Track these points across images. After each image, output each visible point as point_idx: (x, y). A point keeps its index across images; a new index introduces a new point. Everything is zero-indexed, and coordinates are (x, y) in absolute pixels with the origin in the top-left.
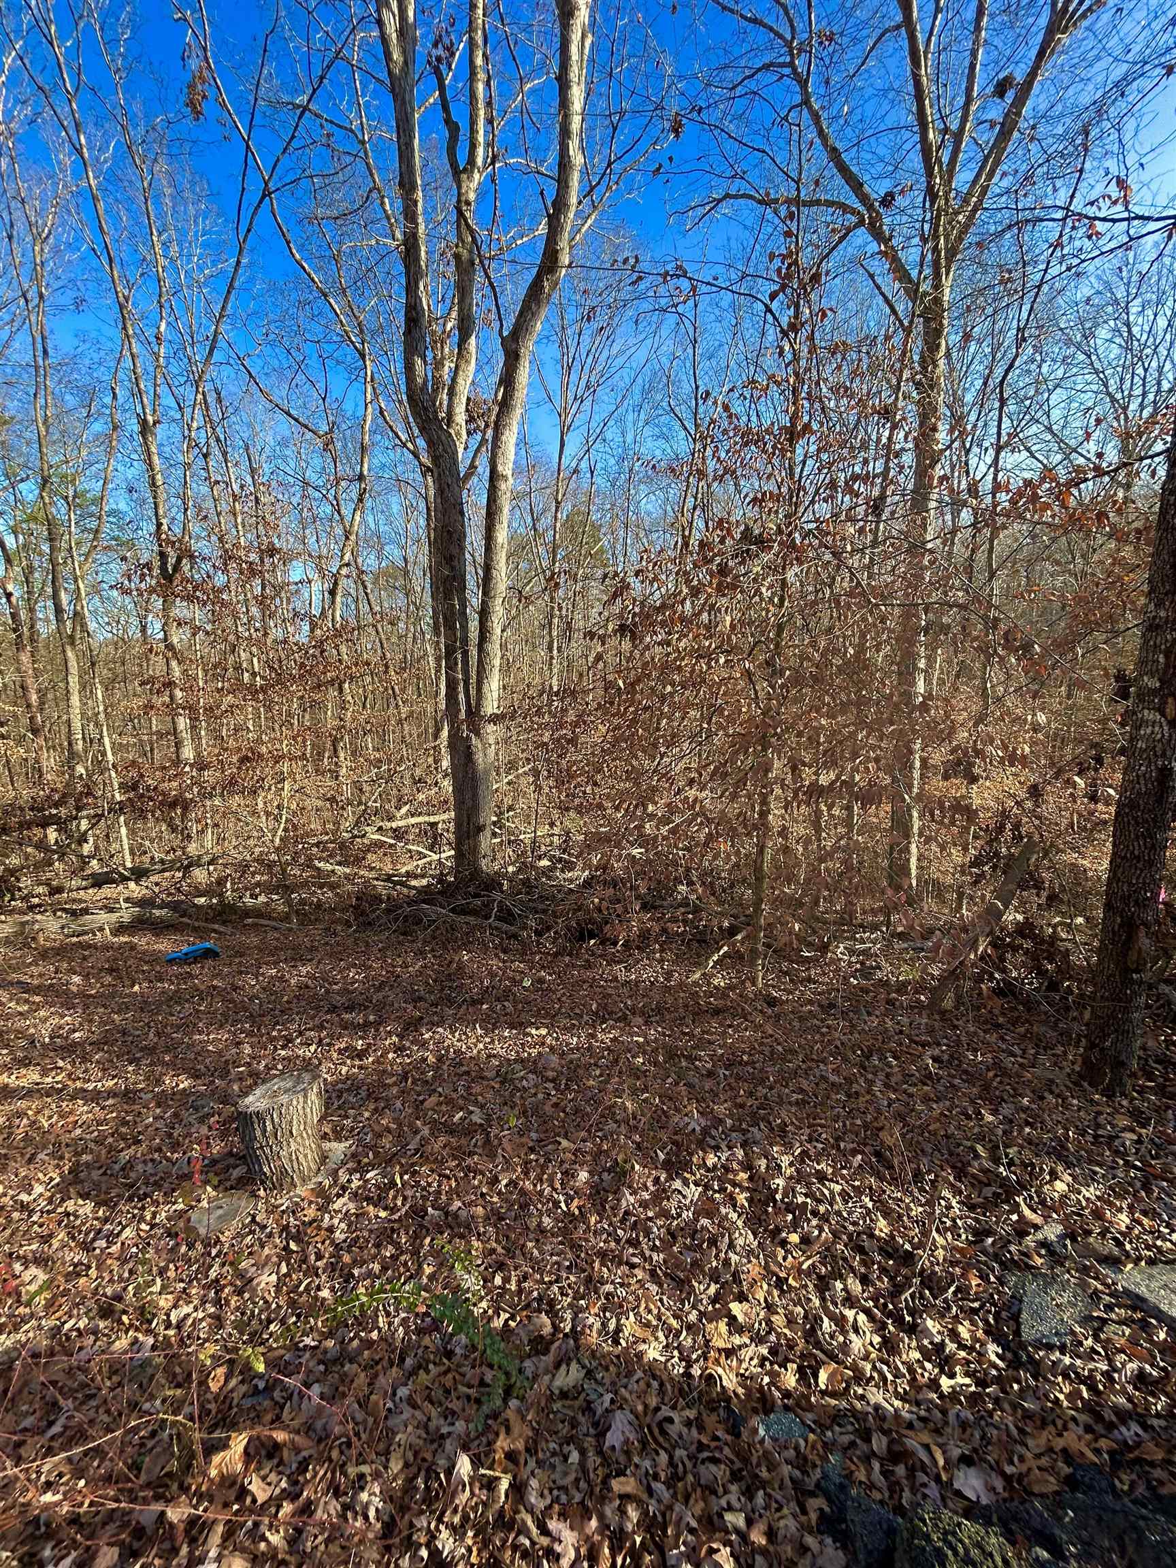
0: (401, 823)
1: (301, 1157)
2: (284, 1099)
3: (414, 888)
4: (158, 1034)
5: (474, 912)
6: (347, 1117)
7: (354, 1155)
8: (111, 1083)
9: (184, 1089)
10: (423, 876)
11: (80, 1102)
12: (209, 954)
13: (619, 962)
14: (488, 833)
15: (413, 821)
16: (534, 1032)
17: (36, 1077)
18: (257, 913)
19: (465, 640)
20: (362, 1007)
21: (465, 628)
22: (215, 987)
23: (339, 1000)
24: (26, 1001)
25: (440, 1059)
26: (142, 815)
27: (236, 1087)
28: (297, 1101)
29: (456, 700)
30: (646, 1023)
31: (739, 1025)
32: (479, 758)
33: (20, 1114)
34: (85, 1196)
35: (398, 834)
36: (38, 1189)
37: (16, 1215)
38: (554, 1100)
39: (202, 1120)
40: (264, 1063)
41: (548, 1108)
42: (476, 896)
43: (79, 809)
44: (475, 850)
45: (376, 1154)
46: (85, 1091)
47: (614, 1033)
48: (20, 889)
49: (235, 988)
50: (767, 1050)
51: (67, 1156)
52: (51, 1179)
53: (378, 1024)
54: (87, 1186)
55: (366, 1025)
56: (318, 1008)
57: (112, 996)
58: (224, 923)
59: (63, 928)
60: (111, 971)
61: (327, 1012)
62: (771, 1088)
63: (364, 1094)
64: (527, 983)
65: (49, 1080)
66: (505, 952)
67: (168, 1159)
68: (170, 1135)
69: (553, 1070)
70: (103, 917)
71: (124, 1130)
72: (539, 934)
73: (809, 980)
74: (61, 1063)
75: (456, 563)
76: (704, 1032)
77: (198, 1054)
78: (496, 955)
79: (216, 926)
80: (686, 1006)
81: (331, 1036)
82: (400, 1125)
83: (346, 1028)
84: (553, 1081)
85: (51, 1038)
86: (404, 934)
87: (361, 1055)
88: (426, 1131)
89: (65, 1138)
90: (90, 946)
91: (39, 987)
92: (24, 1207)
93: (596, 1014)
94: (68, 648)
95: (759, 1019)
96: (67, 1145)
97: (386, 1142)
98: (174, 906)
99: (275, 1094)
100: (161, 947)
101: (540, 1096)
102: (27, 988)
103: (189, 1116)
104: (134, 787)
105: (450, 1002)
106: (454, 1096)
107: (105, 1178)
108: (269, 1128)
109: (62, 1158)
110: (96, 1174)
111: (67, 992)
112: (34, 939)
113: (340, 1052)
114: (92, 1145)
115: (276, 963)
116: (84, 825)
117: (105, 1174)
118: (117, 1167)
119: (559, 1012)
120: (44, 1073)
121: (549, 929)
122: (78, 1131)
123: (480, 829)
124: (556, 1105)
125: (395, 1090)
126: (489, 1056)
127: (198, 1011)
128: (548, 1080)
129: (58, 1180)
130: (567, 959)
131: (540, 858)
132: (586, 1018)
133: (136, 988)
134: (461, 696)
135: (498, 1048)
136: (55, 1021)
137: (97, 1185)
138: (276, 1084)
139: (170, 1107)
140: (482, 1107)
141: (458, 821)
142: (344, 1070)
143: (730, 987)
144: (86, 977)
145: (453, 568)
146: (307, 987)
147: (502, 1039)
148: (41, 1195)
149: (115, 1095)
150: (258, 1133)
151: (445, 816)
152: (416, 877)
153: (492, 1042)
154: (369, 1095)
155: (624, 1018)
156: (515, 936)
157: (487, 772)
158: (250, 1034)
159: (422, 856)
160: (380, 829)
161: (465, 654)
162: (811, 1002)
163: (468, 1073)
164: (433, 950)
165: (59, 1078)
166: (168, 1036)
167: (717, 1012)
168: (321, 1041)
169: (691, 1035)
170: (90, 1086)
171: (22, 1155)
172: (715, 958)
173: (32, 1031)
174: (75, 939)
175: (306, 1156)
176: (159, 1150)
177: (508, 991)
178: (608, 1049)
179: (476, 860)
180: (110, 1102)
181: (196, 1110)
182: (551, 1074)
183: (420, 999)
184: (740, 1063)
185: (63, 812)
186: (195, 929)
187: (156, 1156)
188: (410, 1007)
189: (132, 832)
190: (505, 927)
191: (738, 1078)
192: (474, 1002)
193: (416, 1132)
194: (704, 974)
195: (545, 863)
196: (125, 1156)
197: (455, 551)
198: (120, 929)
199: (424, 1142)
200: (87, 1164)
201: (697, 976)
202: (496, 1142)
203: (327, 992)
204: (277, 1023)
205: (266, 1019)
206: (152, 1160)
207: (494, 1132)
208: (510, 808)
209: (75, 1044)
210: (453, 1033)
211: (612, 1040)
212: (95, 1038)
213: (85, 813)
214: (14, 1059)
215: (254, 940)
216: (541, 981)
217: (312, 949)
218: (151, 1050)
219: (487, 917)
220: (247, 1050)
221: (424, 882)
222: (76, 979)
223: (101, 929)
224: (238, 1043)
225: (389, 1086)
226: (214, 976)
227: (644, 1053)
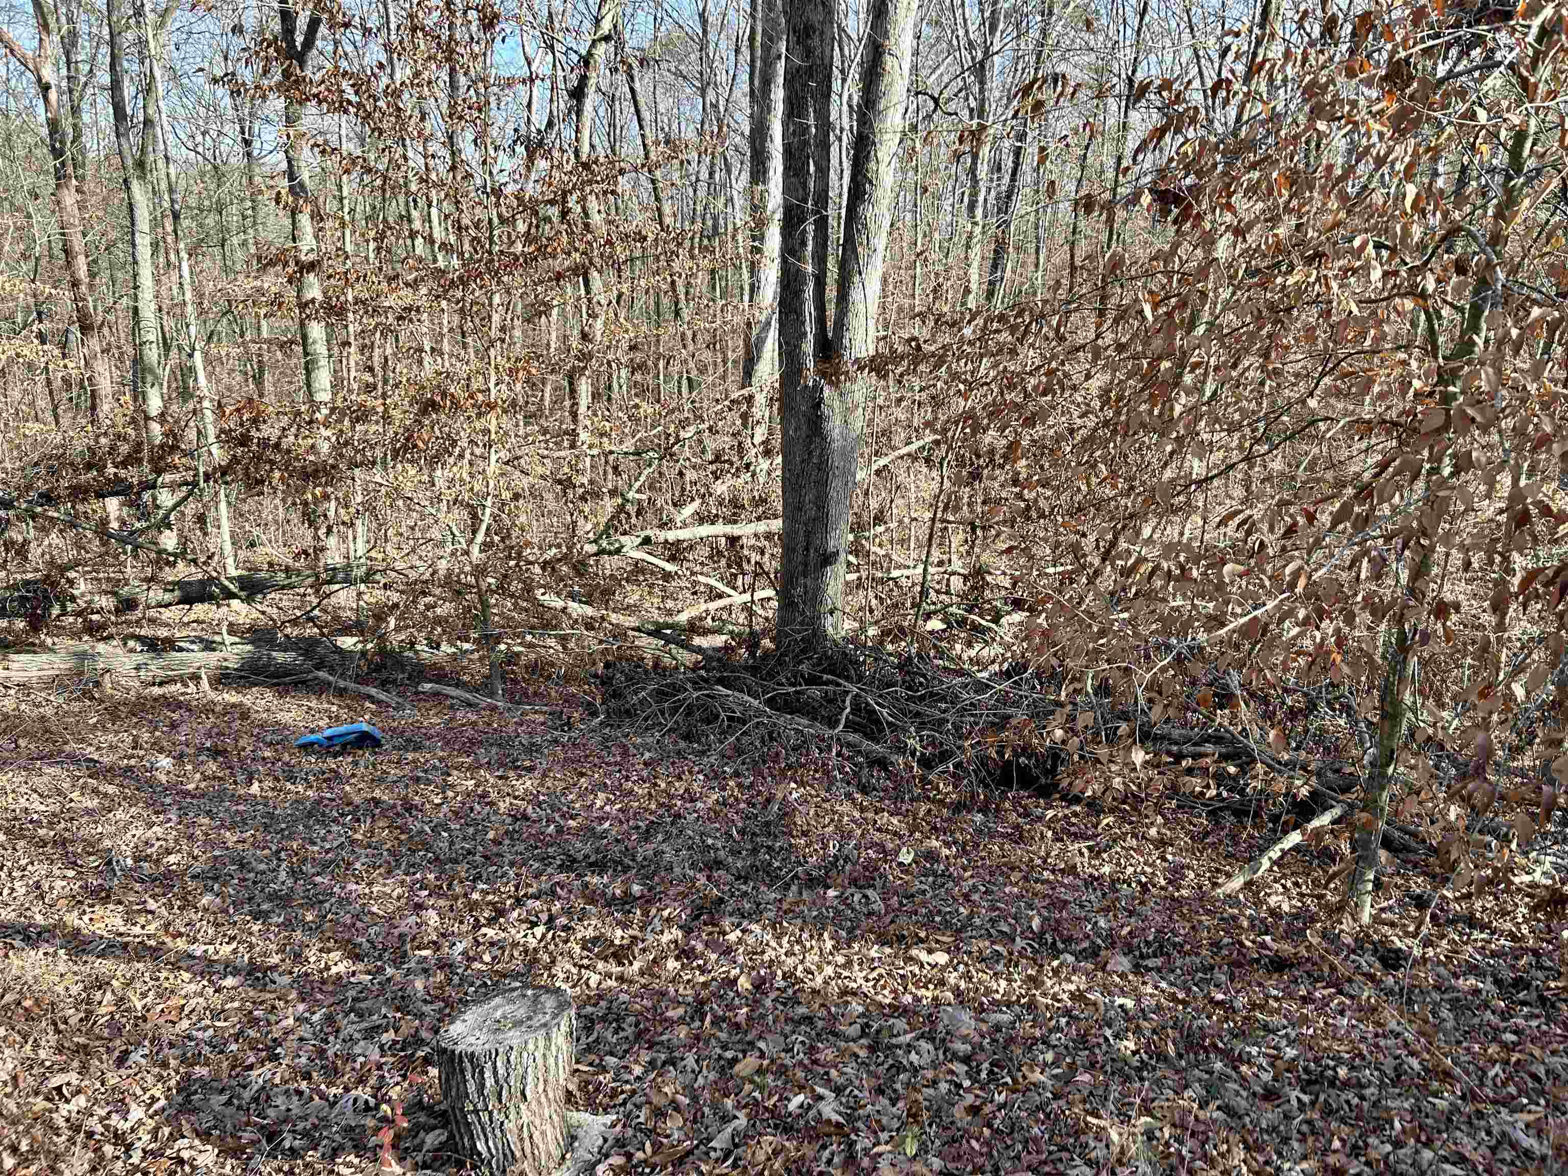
0: (683, 534)
1: (536, 1135)
2: (514, 1037)
3: (699, 650)
4: (292, 873)
5: (811, 712)
6: (604, 1070)
7: (620, 1143)
8: (226, 950)
9: (339, 977)
10: (718, 631)
11: (186, 976)
12: (365, 741)
13: (1076, 837)
14: (840, 568)
15: (705, 530)
16: (924, 956)
17: (118, 922)
18: (439, 675)
19: (822, 198)
20: (620, 867)
21: (823, 171)
22: (377, 802)
23: (581, 848)
24: (95, 791)
25: (759, 985)
26: (254, 484)
27: (419, 984)
28: (535, 1043)
29: (799, 313)
30: (1137, 969)
31: (1326, 1001)
32: (834, 426)
33: (101, 984)
34: (204, 1136)
35: (675, 552)
36: (137, 1113)
37: (108, 1149)
38: (969, 1099)
39: (371, 1033)
40: (460, 947)
41: (958, 1112)
42: (813, 680)
43: (159, 472)
44: (815, 596)
45: (657, 1147)
46: (191, 957)
47: (1078, 982)
48: (73, 599)
49: (409, 807)
50: (1389, 1064)
51: (173, 1063)
52: (154, 1099)
53: (647, 901)
54: (207, 1121)
55: (627, 900)
56: (545, 860)
57: (221, 795)
58: (383, 685)
59: (138, 668)
60: (216, 753)
61: (561, 868)
62: (1398, 1144)
63: (630, 1031)
64: (906, 857)
65: (137, 930)
66: (864, 790)
67: (323, 1096)
68: (322, 1053)
69: (965, 1039)
70: (198, 658)
71: (252, 1033)
72: (926, 763)
73: (1471, 922)
74: (152, 905)
75: (815, 42)
76: (1254, 1006)
77: (357, 917)
78: (849, 796)
79: (373, 691)
80: (1216, 945)
81: (568, 912)
82: (695, 1099)
83: (592, 901)
84: (966, 1060)
85: (137, 859)
86: (687, 737)
87: (621, 955)
88: (742, 1121)
89: (168, 1033)
90: (179, 705)
91: (110, 769)
92: (118, 1138)
93: (1039, 937)
94: (135, 186)
95: (1367, 993)
96: (171, 1045)
97: (674, 1125)
98: (307, 647)
99: (498, 1028)
100: (285, 717)
101: (944, 1087)
102: (96, 770)
103: (350, 1026)
104: (244, 440)
105: (772, 877)
106: (788, 1062)
107: (231, 1110)
108: (489, 1082)
109: (165, 1065)
110: (218, 1100)
111: (151, 783)
112: (97, 684)
113: (585, 944)
114: (206, 1050)
115: (473, 768)
116: (166, 499)
117: (229, 1103)
118: (247, 1095)
119: (968, 922)
120: (129, 919)
121: (944, 756)
122: (185, 1024)
123: (828, 559)
124: (974, 1110)
125: (682, 1032)
126: (845, 992)
127: (353, 842)
128: (955, 1057)
129: (162, 1102)
130: (979, 818)
131: (928, 616)
132: (1020, 943)
133: (255, 788)
134: (809, 308)
135: (858, 978)
136: (138, 831)
137: (219, 1121)
138: (499, 1007)
139: (319, 1004)
140: (838, 1091)
141: (787, 539)
142: (594, 979)
143: (1305, 917)
144: (180, 758)
145: (808, 53)
146: (526, 817)
147: (869, 964)
148: (140, 1122)
149: (236, 972)
150: (471, 1087)
151: (762, 527)
152: (706, 632)
153: (848, 964)
154: (639, 1035)
155: (1093, 953)
156: (882, 763)
157: (848, 455)
158: (436, 892)
159: (714, 595)
160: (647, 541)
161: (822, 224)
162: (1473, 969)
163: (808, 1020)
164: (737, 774)
165: (151, 928)
166: (309, 878)
167: (1279, 965)
168: (551, 919)
169: (1228, 1007)
170: (198, 950)
171: (109, 1051)
172: (1275, 853)
173: (107, 843)
174: (156, 691)
175: (543, 1133)
176: (307, 1076)
177: (871, 868)
178: (1068, 1012)
179: (817, 617)
180: (230, 982)
181: (360, 1015)
182: (962, 1048)
183: (718, 864)
184: (1332, 1084)
185: (132, 475)
186: (341, 693)
187: (304, 1085)
188: (702, 879)
189: (238, 515)
190: (866, 745)
191: (1328, 1112)
192: (811, 882)
193: (726, 1119)
194: (1249, 884)
195: (935, 624)
196: (258, 1076)
197: (816, 17)
198: (222, 679)
199: (739, 1140)
200: (204, 1084)
201: (1237, 883)
202: (866, 1163)
203: (560, 830)
204: (477, 878)
205: (462, 869)
206: (300, 1093)
207: (863, 1142)
208: (879, 519)
209: (169, 874)
210: (778, 938)
211: (1073, 996)
212: (198, 867)
213: (167, 478)
214: (84, 887)
215: (435, 720)
216: (932, 856)
217: (532, 749)
218: (283, 900)
219: (832, 723)
220: (432, 917)
221: (719, 640)
222: (165, 762)
223: (196, 678)
224: (419, 907)
225: (672, 1022)
226: (378, 781)
227: (1138, 1030)
